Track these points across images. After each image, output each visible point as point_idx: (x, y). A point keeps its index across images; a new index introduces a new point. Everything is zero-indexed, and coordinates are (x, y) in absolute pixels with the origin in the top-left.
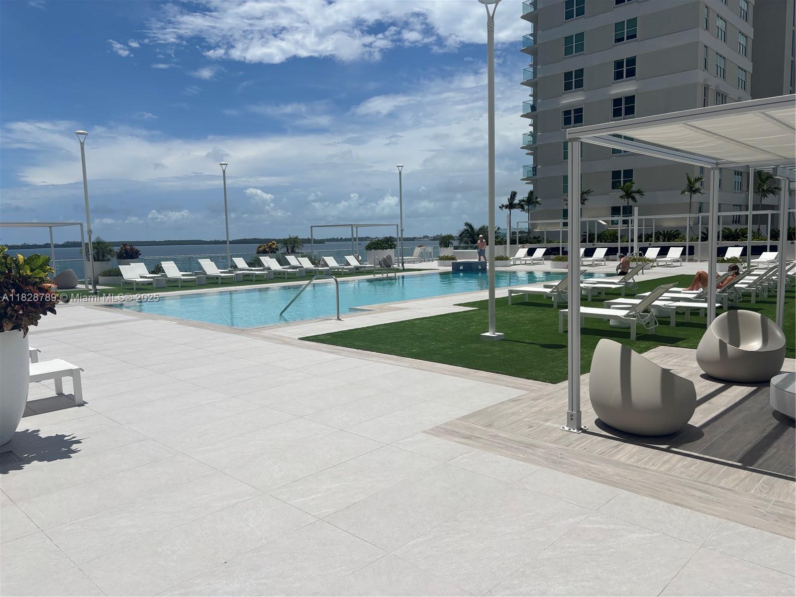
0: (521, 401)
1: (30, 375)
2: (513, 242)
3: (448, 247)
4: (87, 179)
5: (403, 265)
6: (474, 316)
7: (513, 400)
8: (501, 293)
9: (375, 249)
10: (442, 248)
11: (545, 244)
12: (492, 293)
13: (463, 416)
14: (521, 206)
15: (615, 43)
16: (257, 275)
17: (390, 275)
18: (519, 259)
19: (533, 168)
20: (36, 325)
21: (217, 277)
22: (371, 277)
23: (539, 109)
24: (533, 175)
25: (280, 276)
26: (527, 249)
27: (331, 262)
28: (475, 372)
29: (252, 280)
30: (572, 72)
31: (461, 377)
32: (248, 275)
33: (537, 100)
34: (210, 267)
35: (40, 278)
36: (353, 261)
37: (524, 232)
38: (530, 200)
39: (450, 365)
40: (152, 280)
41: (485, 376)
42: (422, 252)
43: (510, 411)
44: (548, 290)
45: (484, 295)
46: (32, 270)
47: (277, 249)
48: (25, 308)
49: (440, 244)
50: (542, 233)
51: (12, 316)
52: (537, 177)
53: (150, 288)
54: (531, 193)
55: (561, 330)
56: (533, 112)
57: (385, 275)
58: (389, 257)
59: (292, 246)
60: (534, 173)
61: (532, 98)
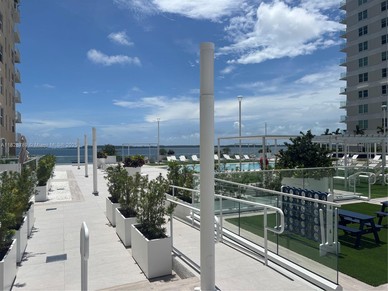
15: (382, 61)
19: (346, 117)
30: (362, 74)
56: (346, 92)
59: (227, 151)
61: (346, 85)
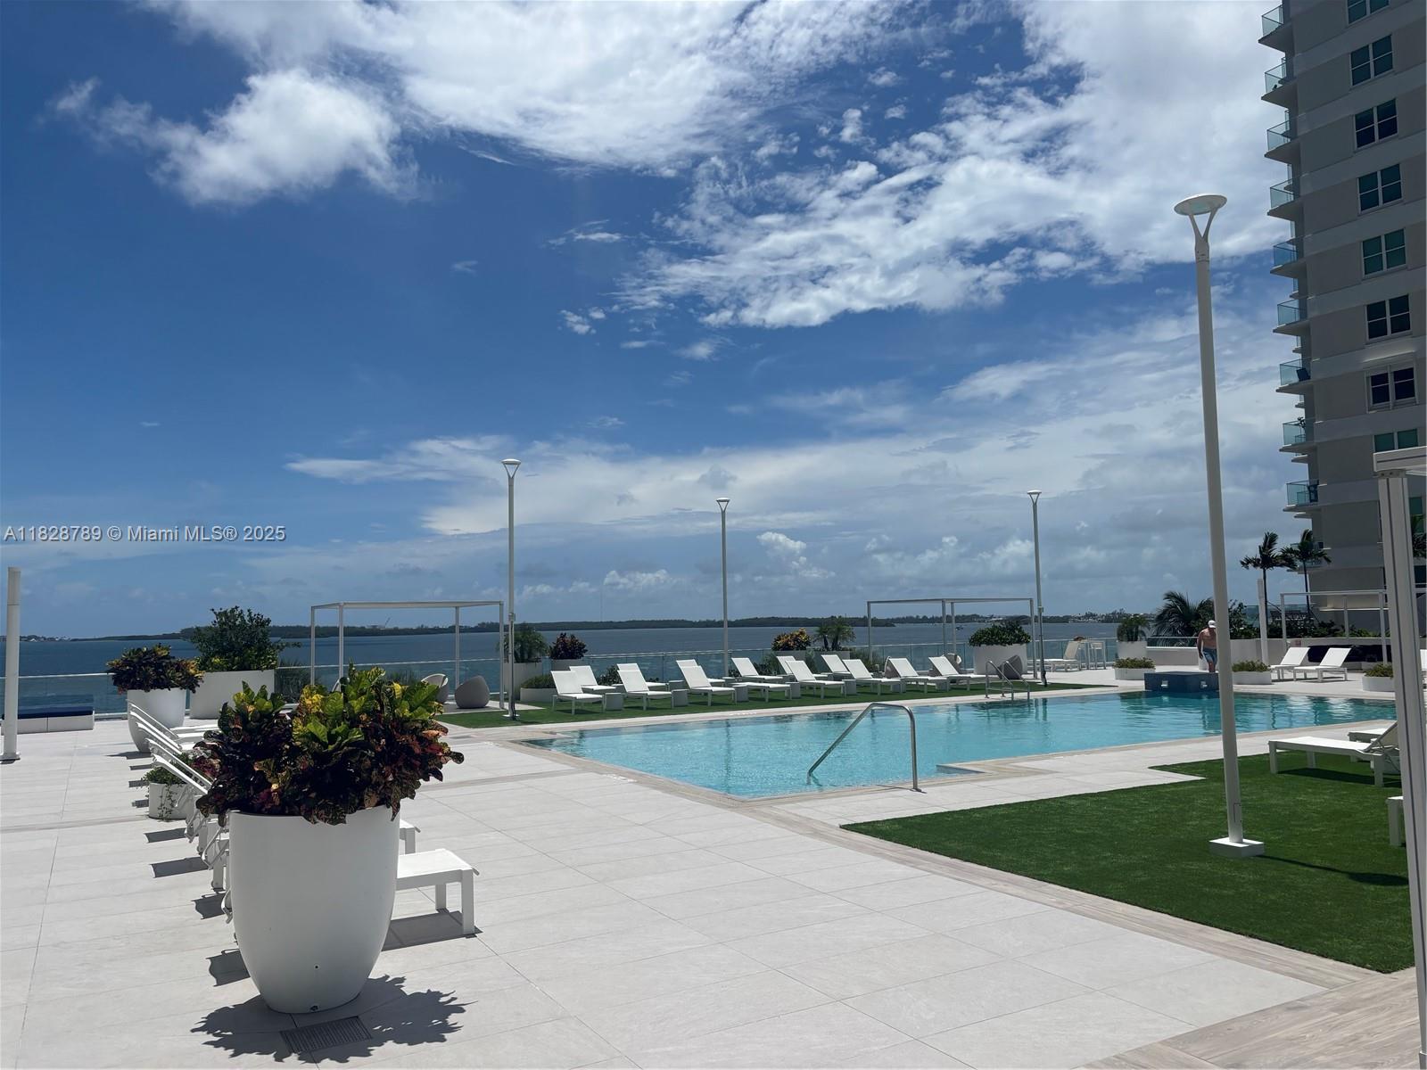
0: (1307, 1011)
1: (399, 877)
2: (1274, 632)
3: (1136, 640)
4: (515, 524)
5: (1043, 676)
6: (1195, 796)
7: (1289, 1007)
8: (1252, 744)
9: (989, 643)
10: (1124, 643)
11: (1346, 639)
12: (1230, 746)
13: (1177, 1037)
14: (1287, 560)
16: (771, 691)
17: (1018, 696)
18: (1290, 668)
19: (1309, 488)
20: (412, 797)
21: (706, 693)
22: (980, 698)
23: (1315, 376)
24: (1311, 501)
25: (811, 692)
26: (1308, 649)
27: (904, 668)
28: (1200, 931)
29: (763, 700)
30: (1384, 302)
31: (1168, 939)
32: (758, 689)
33: (1311, 359)
34: (695, 675)
35: (423, 722)
36: (945, 668)
37: (1299, 613)
38: (1307, 552)
39: (1145, 908)
40: (600, 696)
41: (1222, 941)
42: (1082, 651)
43: (1281, 1034)
44: (1360, 746)
45: (1212, 749)
46: (411, 710)
47: (808, 643)
48: (397, 771)
49: (1120, 635)
50: (1338, 614)
51: (378, 784)
52: (1319, 504)
53: (595, 710)
54: (1307, 535)
55: (1395, 843)
56: (1303, 381)
57: (1008, 696)
58: (1016, 661)
59: (833, 636)
60: (1313, 497)
61: (1299, 356)
